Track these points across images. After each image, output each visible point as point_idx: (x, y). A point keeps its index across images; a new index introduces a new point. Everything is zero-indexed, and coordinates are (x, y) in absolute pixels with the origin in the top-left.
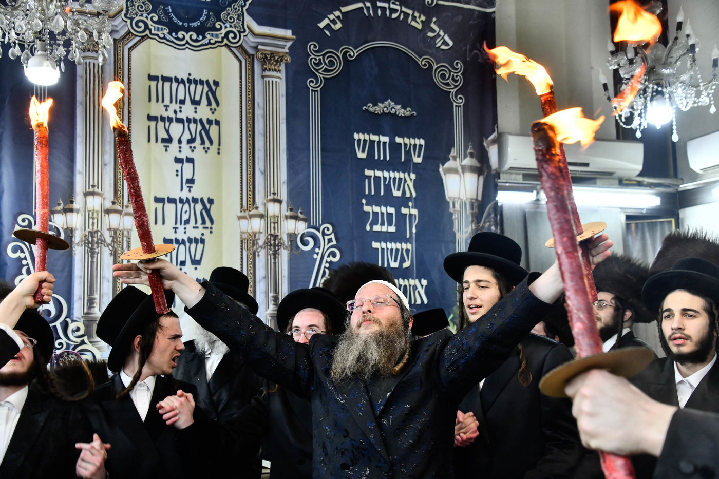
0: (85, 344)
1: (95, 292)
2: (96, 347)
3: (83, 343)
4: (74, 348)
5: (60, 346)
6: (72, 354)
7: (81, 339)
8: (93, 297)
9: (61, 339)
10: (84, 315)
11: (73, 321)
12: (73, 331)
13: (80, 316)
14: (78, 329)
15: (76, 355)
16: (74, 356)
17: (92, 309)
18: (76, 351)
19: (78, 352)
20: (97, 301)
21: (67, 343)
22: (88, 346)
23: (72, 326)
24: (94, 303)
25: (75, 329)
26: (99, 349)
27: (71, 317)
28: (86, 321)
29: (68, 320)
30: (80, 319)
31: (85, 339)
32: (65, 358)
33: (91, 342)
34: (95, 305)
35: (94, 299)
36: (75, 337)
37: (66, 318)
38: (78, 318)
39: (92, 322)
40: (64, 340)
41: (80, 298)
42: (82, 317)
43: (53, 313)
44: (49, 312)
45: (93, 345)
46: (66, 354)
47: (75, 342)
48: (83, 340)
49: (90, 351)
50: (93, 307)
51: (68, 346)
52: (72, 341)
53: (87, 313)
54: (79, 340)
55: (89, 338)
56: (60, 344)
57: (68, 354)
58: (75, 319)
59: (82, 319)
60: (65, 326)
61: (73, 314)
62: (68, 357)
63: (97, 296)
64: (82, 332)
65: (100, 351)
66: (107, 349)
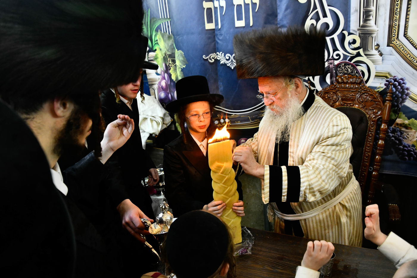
0: (361, 56)
1: (372, 4)
2: (370, 60)
3: (359, 55)
4: (351, 60)
5: (338, 57)
6: (349, 65)
7: (357, 51)
8: (369, 8)
9: (338, 50)
10: (360, 28)
11: (350, 34)
12: (350, 44)
13: (356, 29)
14: (354, 42)
15: (352, 65)
16: (350, 66)
17: (368, 22)
18: (352, 62)
19: (354, 63)
20: (373, 13)
21: (343, 54)
22: (364, 59)
23: (348, 39)
24: (370, 15)
25: (351, 42)
26: (373, 61)
27: (348, 30)
28: (361, 33)
29: (344, 32)
30: (356, 32)
31: (361, 51)
32: (342, 68)
33: (366, 55)
34: (371, 18)
35: (370, 11)
36: (351, 49)
37: (343, 30)
38: (354, 31)
39: (367, 35)
40: (341, 52)
41: (356, 11)
42: (358, 30)
43: (331, 26)
44: (327, 25)
45: (367, 58)
46: (343, 64)
47: (351, 54)
48: (359, 52)
49: (365, 63)
50: (370, 20)
51: (345, 57)
52: (349, 53)
53: (363, 26)
54: (355, 52)
55: (364, 51)
56: (338, 55)
57: (345, 65)
58: (351, 32)
59: (358, 32)
60: (342, 38)
61: (350, 27)
62: (345, 67)
63: (373, 8)
64: (357, 45)
65: (374, 64)
66: (381, 62)
